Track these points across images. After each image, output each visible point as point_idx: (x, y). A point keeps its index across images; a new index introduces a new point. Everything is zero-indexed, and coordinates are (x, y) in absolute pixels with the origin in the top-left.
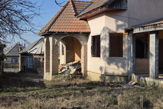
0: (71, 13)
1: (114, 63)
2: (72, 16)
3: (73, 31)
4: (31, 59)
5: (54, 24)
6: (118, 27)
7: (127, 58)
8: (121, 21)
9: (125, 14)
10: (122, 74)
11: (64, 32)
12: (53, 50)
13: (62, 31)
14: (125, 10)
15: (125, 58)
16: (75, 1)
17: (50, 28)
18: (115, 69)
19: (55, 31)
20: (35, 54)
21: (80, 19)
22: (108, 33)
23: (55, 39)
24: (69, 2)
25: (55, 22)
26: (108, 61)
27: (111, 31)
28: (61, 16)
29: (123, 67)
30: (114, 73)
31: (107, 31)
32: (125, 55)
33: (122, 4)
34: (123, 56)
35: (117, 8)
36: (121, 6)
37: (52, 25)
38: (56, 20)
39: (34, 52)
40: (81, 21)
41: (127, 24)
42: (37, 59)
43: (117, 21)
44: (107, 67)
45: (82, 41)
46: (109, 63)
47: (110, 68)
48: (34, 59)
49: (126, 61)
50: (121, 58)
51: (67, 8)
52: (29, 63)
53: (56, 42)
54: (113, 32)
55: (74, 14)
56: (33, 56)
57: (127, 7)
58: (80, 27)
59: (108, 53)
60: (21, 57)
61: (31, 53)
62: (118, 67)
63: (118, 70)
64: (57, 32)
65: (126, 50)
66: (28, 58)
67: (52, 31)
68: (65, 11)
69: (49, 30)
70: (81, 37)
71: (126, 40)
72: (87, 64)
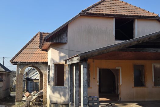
0: (36, 45)
1: (57, 92)
2: (36, 47)
3: (33, 61)
4: (32, 84)
5: (19, 55)
6: (61, 58)
7: (67, 87)
8: (63, 53)
9: (66, 47)
10: (63, 103)
11: (25, 62)
12: (18, 78)
13: (24, 61)
14: (66, 43)
15: (66, 87)
16: (44, 33)
17: (14, 59)
18: (58, 98)
19: (17, 61)
20: (35, 79)
21: (42, 50)
22: (53, 63)
23: (20, 69)
24: (38, 35)
25: (20, 52)
26: (53, 90)
27: (55, 62)
28: (27, 47)
29: (64, 95)
30: (57, 102)
31: (52, 62)
32: (66, 84)
33: (62, 38)
34: (65, 85)
35: (57, 42)
36: (61, 40)
37: (17, 55)
38: (22, 51)
39: (34, 78)
40: (43, 52)
41: (67, 56)
42: (37, 84)
43: (60, 53)
44: (52, 96)
45: (42, 70)
46: (53, 92)
47: (54, 97)
48: (34, 84)
49: (67, 90)
50: (62, 87)
51: (35, 40)
52: (31, 87)
53: (20, 71)
54: (57, 63)
55: (39, 45)
56: (33, 81)
57: (67, 41)
58: (41, 58)
59: (53, 82)
60: (26, 82)
61: (31, 78)
62: (61, 96)
63: (60, 99)
64: (20, 62)
65: (66, 79)
66: (30, 83)
67: (15, 61)
68: (32, 43)
69: (13, 60)
70: (41, 66)
71: (66, 70)
72: (47, 91)
